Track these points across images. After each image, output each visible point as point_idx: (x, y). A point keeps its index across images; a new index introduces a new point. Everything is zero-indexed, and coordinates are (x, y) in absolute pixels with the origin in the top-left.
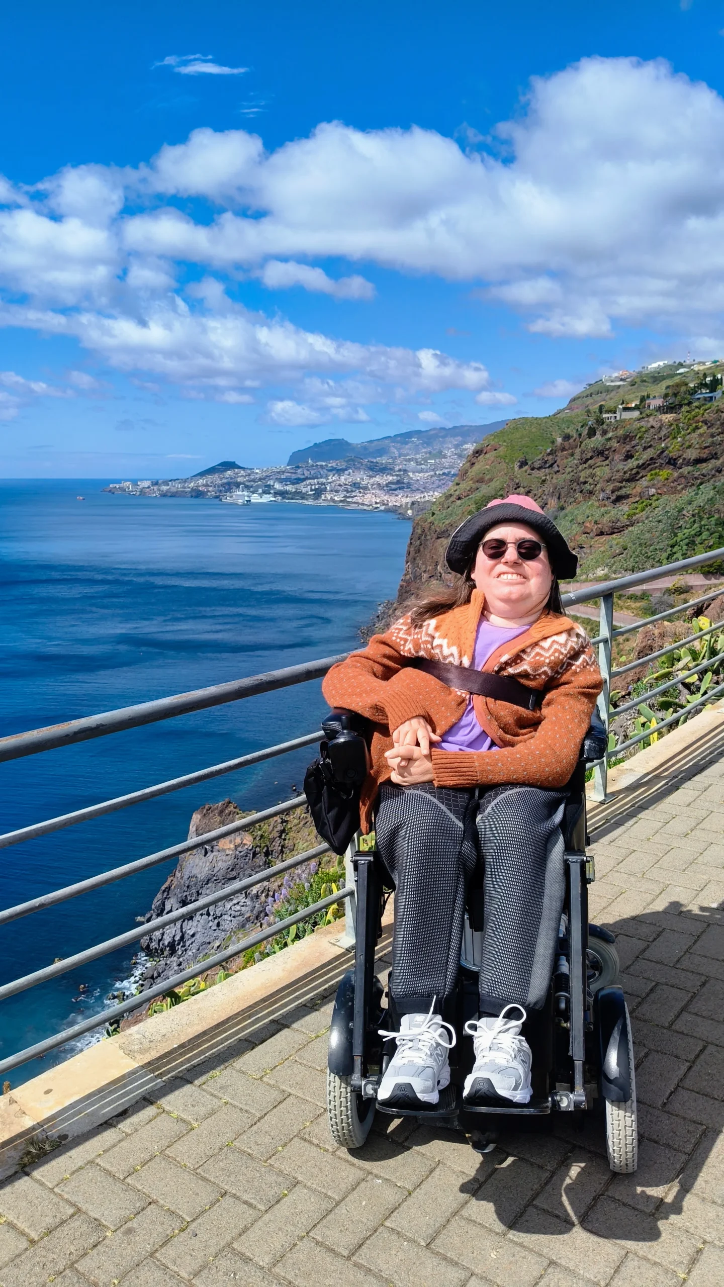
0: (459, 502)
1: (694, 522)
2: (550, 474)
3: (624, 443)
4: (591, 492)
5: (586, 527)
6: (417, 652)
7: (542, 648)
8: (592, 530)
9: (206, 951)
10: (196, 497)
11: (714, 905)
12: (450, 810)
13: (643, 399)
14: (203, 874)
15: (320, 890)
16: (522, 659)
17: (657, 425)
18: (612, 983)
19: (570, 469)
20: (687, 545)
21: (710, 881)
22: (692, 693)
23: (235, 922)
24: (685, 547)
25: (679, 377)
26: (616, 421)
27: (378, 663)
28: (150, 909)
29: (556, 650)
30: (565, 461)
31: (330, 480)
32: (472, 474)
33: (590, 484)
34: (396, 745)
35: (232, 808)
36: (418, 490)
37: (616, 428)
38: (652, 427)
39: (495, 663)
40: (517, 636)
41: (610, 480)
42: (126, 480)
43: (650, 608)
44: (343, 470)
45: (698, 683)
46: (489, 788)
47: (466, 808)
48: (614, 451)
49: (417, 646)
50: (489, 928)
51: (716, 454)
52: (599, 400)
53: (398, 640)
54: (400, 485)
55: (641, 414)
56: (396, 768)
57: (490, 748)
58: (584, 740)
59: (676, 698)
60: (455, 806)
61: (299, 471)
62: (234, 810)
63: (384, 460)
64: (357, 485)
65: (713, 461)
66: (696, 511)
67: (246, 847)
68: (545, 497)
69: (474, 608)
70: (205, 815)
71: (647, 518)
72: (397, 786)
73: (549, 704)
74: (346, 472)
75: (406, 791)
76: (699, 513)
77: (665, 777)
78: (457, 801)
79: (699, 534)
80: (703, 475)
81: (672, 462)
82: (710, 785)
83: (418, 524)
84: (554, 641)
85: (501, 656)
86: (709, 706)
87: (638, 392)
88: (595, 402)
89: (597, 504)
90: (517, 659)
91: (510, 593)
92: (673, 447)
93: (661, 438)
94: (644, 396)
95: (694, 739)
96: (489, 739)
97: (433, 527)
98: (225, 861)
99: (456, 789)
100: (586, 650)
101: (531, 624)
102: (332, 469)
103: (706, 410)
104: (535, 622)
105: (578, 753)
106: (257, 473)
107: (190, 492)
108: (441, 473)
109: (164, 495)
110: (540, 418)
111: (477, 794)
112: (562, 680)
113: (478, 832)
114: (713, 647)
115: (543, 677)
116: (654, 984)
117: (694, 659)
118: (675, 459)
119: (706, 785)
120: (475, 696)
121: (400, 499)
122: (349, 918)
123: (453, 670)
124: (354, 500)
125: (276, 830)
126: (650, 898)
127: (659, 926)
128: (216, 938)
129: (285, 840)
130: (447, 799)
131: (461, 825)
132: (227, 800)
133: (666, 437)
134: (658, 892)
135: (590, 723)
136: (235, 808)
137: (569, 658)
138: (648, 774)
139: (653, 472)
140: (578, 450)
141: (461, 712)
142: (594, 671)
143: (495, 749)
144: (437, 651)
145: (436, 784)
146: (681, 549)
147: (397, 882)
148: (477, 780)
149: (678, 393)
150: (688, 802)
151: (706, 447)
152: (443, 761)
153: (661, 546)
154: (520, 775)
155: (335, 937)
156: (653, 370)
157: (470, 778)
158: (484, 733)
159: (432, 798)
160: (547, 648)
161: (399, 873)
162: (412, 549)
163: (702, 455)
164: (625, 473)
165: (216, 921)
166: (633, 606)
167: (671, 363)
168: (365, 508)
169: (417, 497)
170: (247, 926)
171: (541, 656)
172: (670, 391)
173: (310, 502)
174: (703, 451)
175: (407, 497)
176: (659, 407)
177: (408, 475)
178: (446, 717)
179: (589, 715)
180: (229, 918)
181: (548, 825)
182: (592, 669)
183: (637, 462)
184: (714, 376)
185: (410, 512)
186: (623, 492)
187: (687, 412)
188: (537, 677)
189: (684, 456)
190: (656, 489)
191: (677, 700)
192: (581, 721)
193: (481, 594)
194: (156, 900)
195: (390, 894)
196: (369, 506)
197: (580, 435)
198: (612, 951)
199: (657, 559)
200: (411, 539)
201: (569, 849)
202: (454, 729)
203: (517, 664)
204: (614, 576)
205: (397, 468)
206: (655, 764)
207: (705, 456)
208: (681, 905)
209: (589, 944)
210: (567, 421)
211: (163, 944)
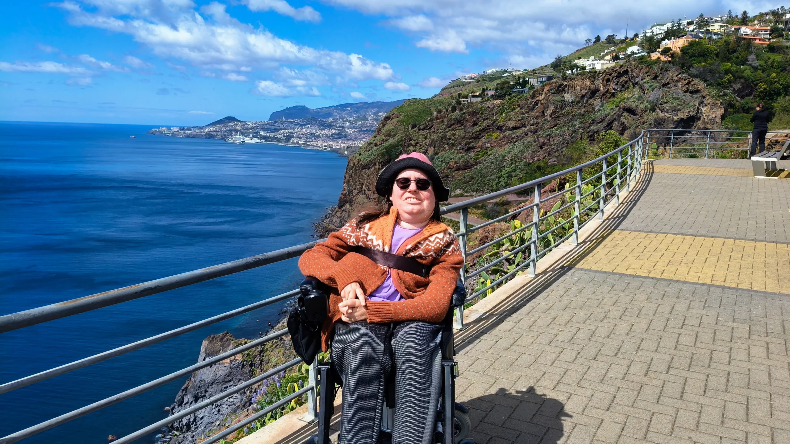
0: (376, 148)
1: (512, 164)
2: (429, 133)
3: (473, 116)
4: (453, 145)
5: (450, 165)
6: (358, 243)
7: (430, 241)
8: (454, 167)
9: (211, 428)
10: (209, 138)
11: (524, 390)
12: (377, 337)
13: (483, 91)
14: (209, 379)
15: (287, 387)
16: (419, 248)
17: (491, 106)
18: (466, 437)
19: (441, 131)
20: (507, 177)
21: (521, 376)
22: (510, 264)
23: (230, 409)
24: (506, 178)
25: (504, 78)
26: (468, 103)
27: (334, 250)
28: (174, 402)
29: (438, 242)
30: (438, 126)
31: (296, 131)
32: (384, 131)
33: (453, 140)
34: (344, 299)
35: (229, 336)
36: (351, 139)
37: (468, 107)
38: (489, 107)
39: (403, 249)
40: (416, 234)
41: (464, 137)
42: (163, 126)
43: (487, 213)
44: (305, 125)
45: (513, 258)
46: (398, 323)
47: (386, 335)
48: (467, 120)
49: (358, 240)
50: (399, 406)
51: (524, 124)
52: (459, 90)
53: (346, 236)
54: (340, 136)
55: (482, 99)
56: (345, 313)
57: (400, 299)
58: (453, 294)
59: (501, 267)
60: (380, 334)
61: (276, 124)
62: (230, 338)
63: (330, 120)
64: (313, 135)
65: (523, 128)
66: (513, 157)
67: (238, 361)
68: (426, 147)
69: (391, 218)
70: (211, 341)
71: (485, 160)
72: (345, 323)
73: (433, 273)
74: (306, 126)
75: (351, 326)
76: (514, 158)
77: (496, 315)
78: (380, 331)
79: (515, 171)
80: (517, 136)
81: (500, 128)
82: (521, 320)
83: (351, 160)
84: (436, 237)
85: (406, 246)
86: (520, 272)
87: (481, 86)
88: (457, 91)
89: (456, 151)
90: (416, 247)
91: (413, 209)
92: (500, 120)
93: (493, 114)
94: (484, 89)
95: (512, 292)
96: (399, 294)
97: (360, 162)
98: (224, 371)
99: (379, 324)
100: (454, 242)
101: (423, 227)
102: (298, 124)
103: (519, 98)
104: (426, 226)
105: (449, 302)
106: (249, 125)
107: (205, 135)
108: (365, 129)
109: (188, 136)
110: (424, 99)
111: (392, 327)
112: (441, 260)
113: (392, 349)
114: (522, 237)
115: (431, 258)
116: (490, 437)
117: (512, 245)
118: (501, 127)
119: (519, 319)
120: (392, 269)
121: (339, 145)
122: (310, 404)
123: (379, 254)
124: (311, 143)
125: (257, 350)
126: (488, 386)
127: (493, 403)
128: (217, 420)
129: (263, 356)
130: (375, 330)
131: (383, 345)
132: (225, 332)
133: (497, 113)
134: (492, 382)
135: (456, 284)
136: (231, 337)
137: (445, 247)
138: (486, 313)
139: (489, 134)
140: (446, 120)
141: (384, 278)
142: (459, 254)
143: (403, 300)
144: (370, 243)
145: (368, 321)
146: (504, 179)
147: (344, 381)
148: (392, 319)
149: (504, 87)
150: (509, 329)
151: (519, 120)
152: (373, 307)
153: (493, 177)
154: (417, 315)
155: (301, 415)
156: (489, 73)
157: (388, 317)
158: (396, 292)
159: (366, 330)
160: (432, 241)
161: (345, 375)
162: (347, 175)
163: (516, 125)
164: (473, 134)
165: (217, 409)
166: (477, 212)
167: (500, 70)
168: (318, 149)
169: (351, 143)
170: (238, 411)
171: (429, 245)
172: (499, 86)
173: (283, 144)
174: (518, 122)
175: (344, 143)
176: (493, 96)
177: (345, 130)
178: (375, 282)
179: (456, 280)
180: (226, 407)
181: (432, 345)
182: (457, 253)
183: (480, 128)
184: (524, 79)
185: (346, 152)
186: (472, 145)
187: (509, 99)
188: (427, 258)
189: (507, 125)
190: (490, 144)
191: (502, 269)
192: (451, 283)
193: (396, 210)
194: (178, 396)
195: (339, 388)
196: (321, 147)
197: (447, 110)
198: (467, 418)
199: (490, 185)
200: (347, 169)
201: (445, 358)
202: (380, 289)
203: (416, 250)
204: (466, 194)
205: (338, 125)
206: (490, 307)
207: (518, 125)
208: (506, 390)
209: (455, 415)
210: (440, 102)
211: (182, 424)
